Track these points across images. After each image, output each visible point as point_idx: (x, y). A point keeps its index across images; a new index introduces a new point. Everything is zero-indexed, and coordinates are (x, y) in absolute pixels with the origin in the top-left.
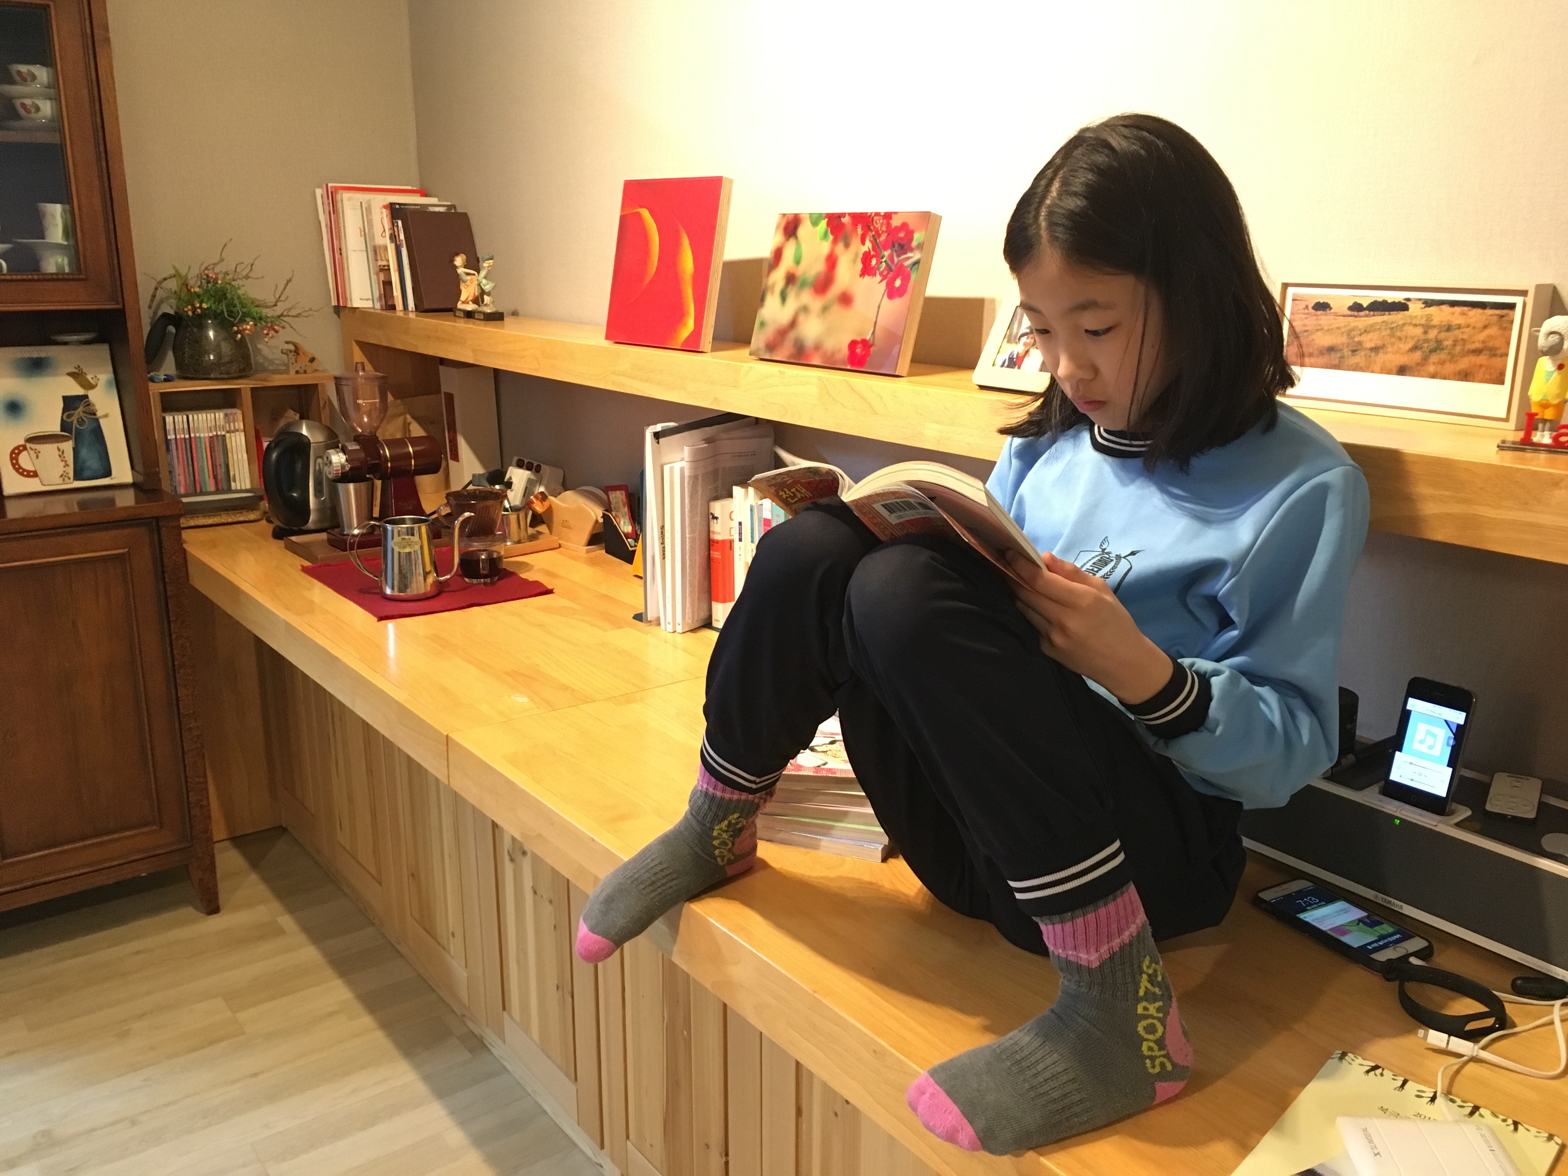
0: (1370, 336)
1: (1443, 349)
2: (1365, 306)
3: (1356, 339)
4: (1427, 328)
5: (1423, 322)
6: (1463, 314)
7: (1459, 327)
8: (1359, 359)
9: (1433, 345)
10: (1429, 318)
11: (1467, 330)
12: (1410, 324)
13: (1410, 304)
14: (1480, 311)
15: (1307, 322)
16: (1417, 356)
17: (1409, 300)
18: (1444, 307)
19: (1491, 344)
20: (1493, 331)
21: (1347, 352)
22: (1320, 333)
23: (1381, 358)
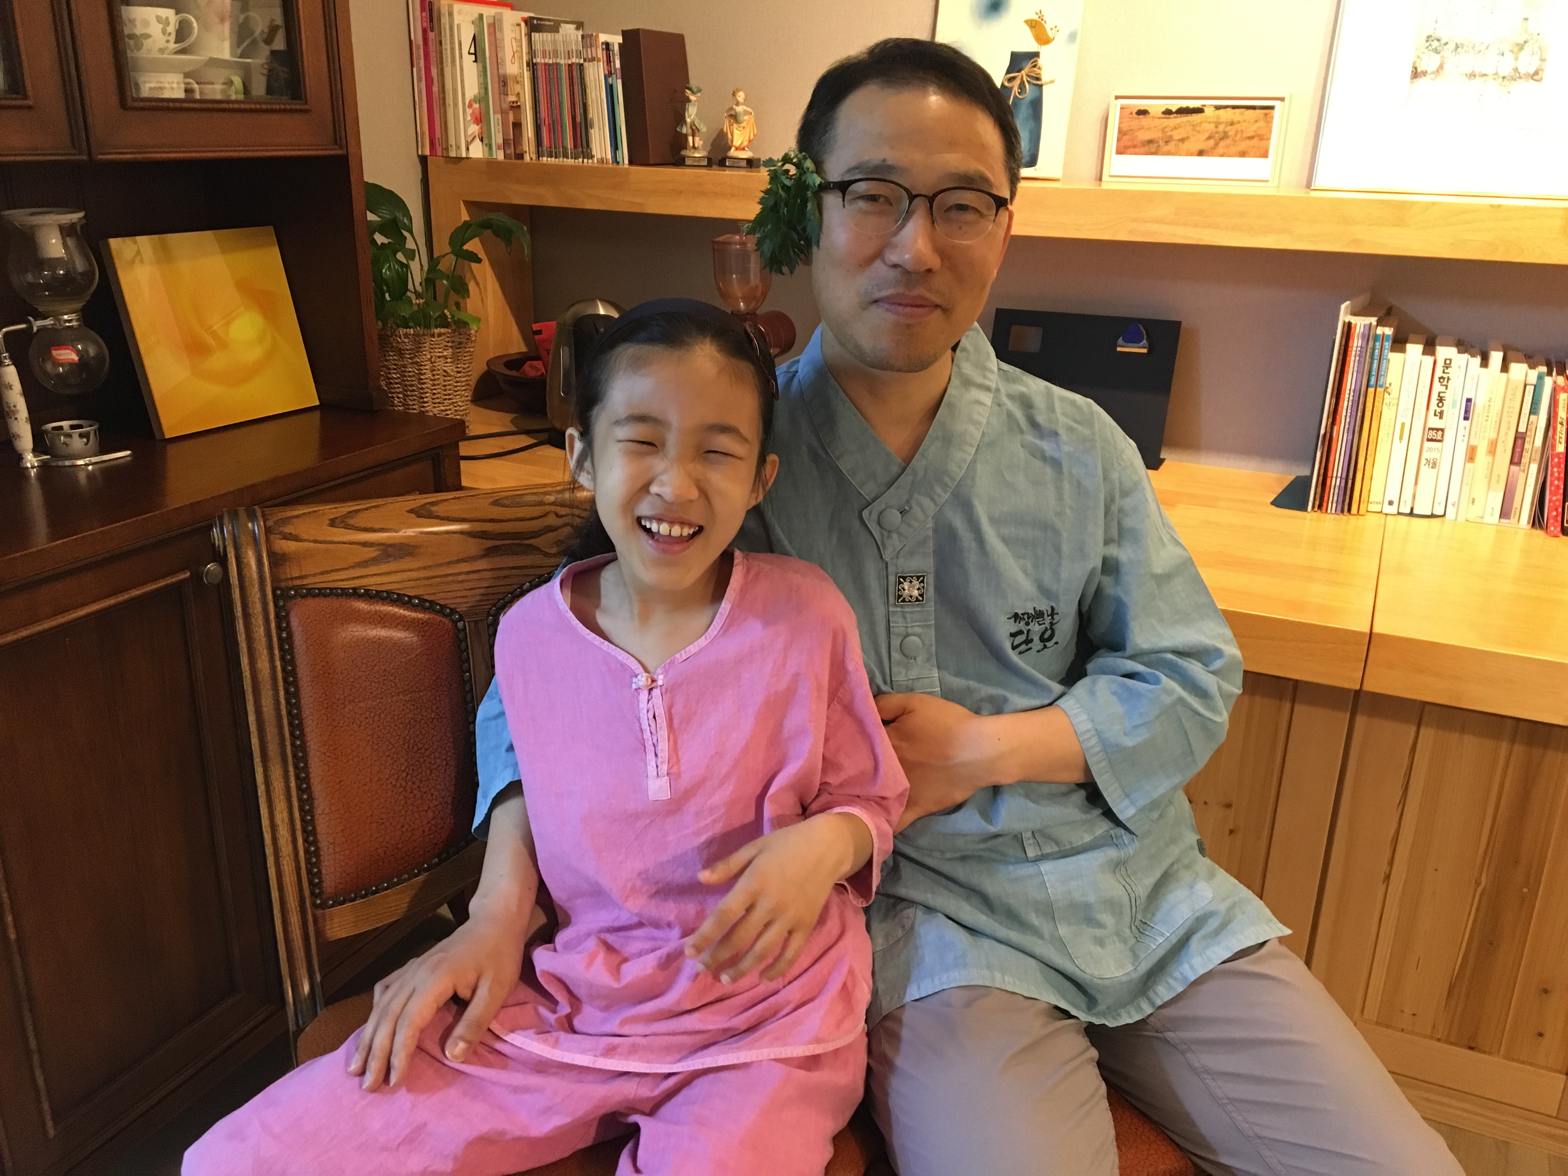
0: (1178, 131)
1: (1228, 137)
2: (1174, 110)
3: (1168, 134)
4: (1217, 124)
5: (1215, 120)
6: (1242, 114)
7: (1239, 122)
8: (1171, 146)
9: (1221, 135)
10: (1218, 117)
11: (1244, 124)
12: (1206, 122)
13: (1206, 109)
14: (1252, 111)
15: (1132, 124)
16: (1211, 142)
17: (1204, 106)
18: (1228, 110)
19: (1260, 132)
20: (1261, 124)
21: (1161, 143)
22: (1142, 131)
23: (1187, 144)
